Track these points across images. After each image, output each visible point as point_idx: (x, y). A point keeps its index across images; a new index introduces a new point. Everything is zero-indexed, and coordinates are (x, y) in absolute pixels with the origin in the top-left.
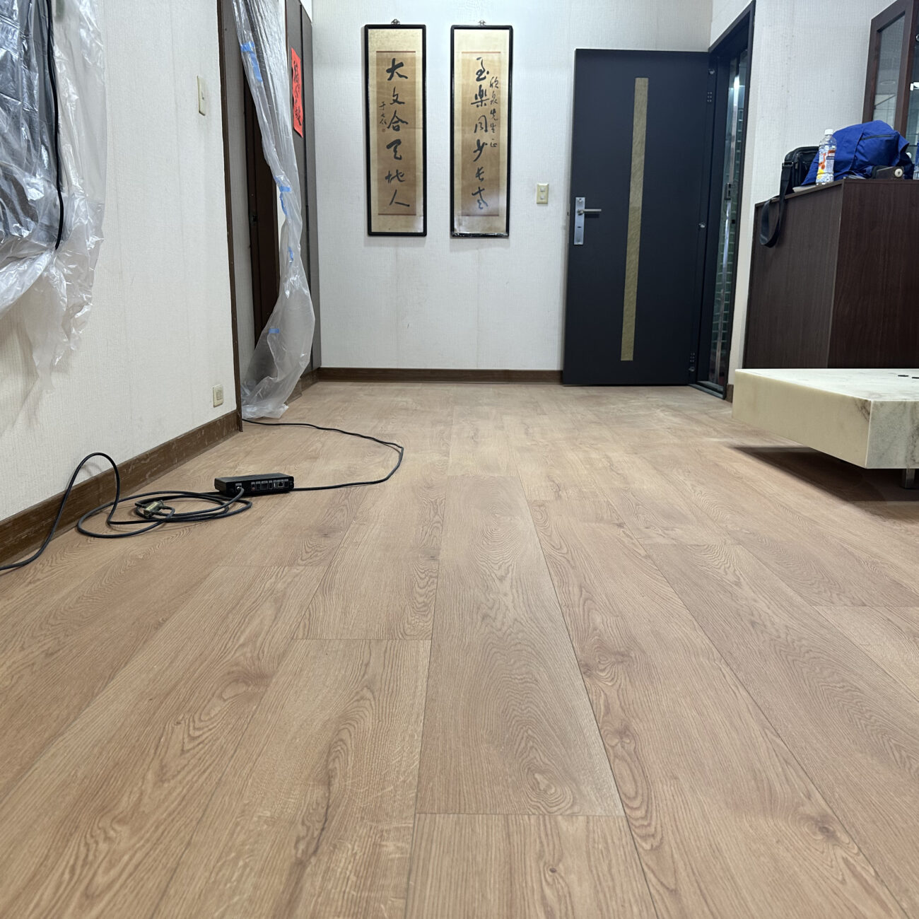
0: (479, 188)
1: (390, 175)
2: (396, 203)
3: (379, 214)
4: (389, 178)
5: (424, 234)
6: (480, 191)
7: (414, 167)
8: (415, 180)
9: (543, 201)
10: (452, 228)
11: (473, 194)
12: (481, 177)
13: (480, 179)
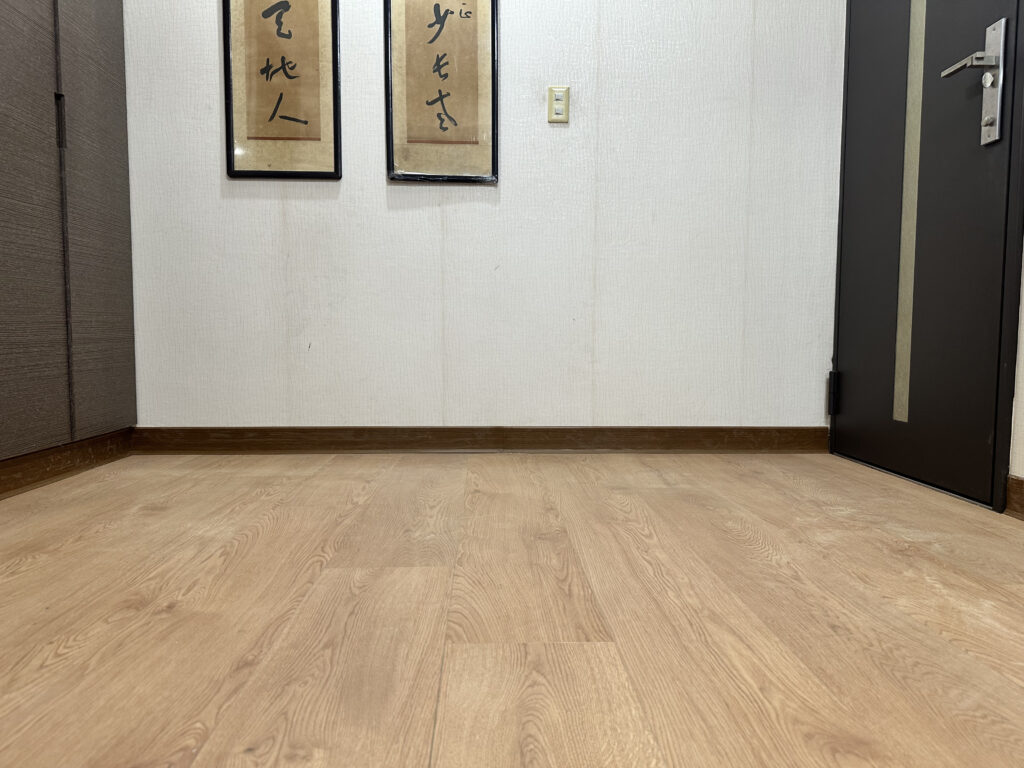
0: (440, 91)
1: (269, 67)
2: (281, 117)
3: (249, 138)
4: (267, 71)
5: (336, 175)
6: (441, 98)
7: (316, 54)
8: (318, 76)
9: (560, 117)
10: (390, 166)
11: (428, 103)
12: (443, 72)
13: (441, 76)
